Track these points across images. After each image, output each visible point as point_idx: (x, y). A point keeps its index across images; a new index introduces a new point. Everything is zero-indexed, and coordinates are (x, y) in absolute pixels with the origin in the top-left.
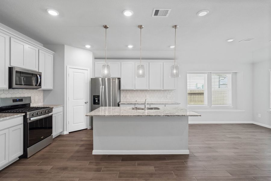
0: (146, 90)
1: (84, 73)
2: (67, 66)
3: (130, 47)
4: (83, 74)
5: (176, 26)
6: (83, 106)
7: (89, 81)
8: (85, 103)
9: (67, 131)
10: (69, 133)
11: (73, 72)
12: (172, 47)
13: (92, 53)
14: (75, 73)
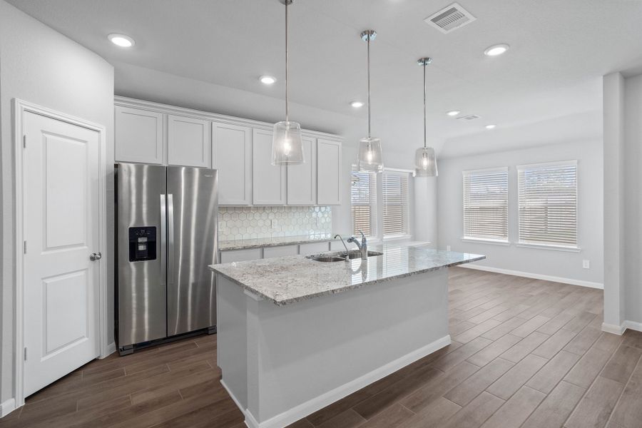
0: (279, 207)
1: (85, 142)
2: (13, 101)
3: (268, 81)
4: (83, 144)
5: (427, 59)
6: (82, 273)
7: (104, 175)
8: (93, 259)
9: (14, 396)
10: (27, 399)
11: (43, 132)
12: (357, 105)
13: (113, 68)
14: (49, 136)
